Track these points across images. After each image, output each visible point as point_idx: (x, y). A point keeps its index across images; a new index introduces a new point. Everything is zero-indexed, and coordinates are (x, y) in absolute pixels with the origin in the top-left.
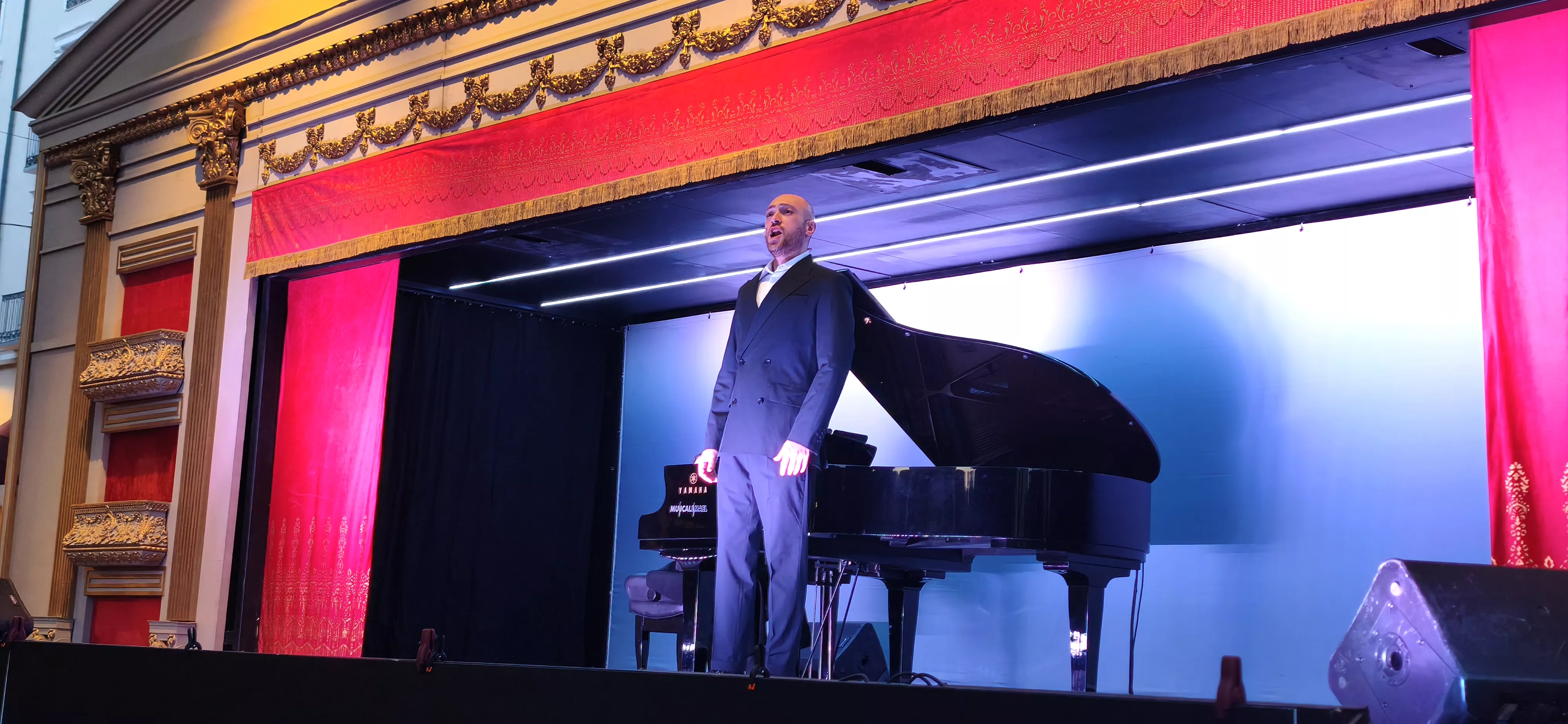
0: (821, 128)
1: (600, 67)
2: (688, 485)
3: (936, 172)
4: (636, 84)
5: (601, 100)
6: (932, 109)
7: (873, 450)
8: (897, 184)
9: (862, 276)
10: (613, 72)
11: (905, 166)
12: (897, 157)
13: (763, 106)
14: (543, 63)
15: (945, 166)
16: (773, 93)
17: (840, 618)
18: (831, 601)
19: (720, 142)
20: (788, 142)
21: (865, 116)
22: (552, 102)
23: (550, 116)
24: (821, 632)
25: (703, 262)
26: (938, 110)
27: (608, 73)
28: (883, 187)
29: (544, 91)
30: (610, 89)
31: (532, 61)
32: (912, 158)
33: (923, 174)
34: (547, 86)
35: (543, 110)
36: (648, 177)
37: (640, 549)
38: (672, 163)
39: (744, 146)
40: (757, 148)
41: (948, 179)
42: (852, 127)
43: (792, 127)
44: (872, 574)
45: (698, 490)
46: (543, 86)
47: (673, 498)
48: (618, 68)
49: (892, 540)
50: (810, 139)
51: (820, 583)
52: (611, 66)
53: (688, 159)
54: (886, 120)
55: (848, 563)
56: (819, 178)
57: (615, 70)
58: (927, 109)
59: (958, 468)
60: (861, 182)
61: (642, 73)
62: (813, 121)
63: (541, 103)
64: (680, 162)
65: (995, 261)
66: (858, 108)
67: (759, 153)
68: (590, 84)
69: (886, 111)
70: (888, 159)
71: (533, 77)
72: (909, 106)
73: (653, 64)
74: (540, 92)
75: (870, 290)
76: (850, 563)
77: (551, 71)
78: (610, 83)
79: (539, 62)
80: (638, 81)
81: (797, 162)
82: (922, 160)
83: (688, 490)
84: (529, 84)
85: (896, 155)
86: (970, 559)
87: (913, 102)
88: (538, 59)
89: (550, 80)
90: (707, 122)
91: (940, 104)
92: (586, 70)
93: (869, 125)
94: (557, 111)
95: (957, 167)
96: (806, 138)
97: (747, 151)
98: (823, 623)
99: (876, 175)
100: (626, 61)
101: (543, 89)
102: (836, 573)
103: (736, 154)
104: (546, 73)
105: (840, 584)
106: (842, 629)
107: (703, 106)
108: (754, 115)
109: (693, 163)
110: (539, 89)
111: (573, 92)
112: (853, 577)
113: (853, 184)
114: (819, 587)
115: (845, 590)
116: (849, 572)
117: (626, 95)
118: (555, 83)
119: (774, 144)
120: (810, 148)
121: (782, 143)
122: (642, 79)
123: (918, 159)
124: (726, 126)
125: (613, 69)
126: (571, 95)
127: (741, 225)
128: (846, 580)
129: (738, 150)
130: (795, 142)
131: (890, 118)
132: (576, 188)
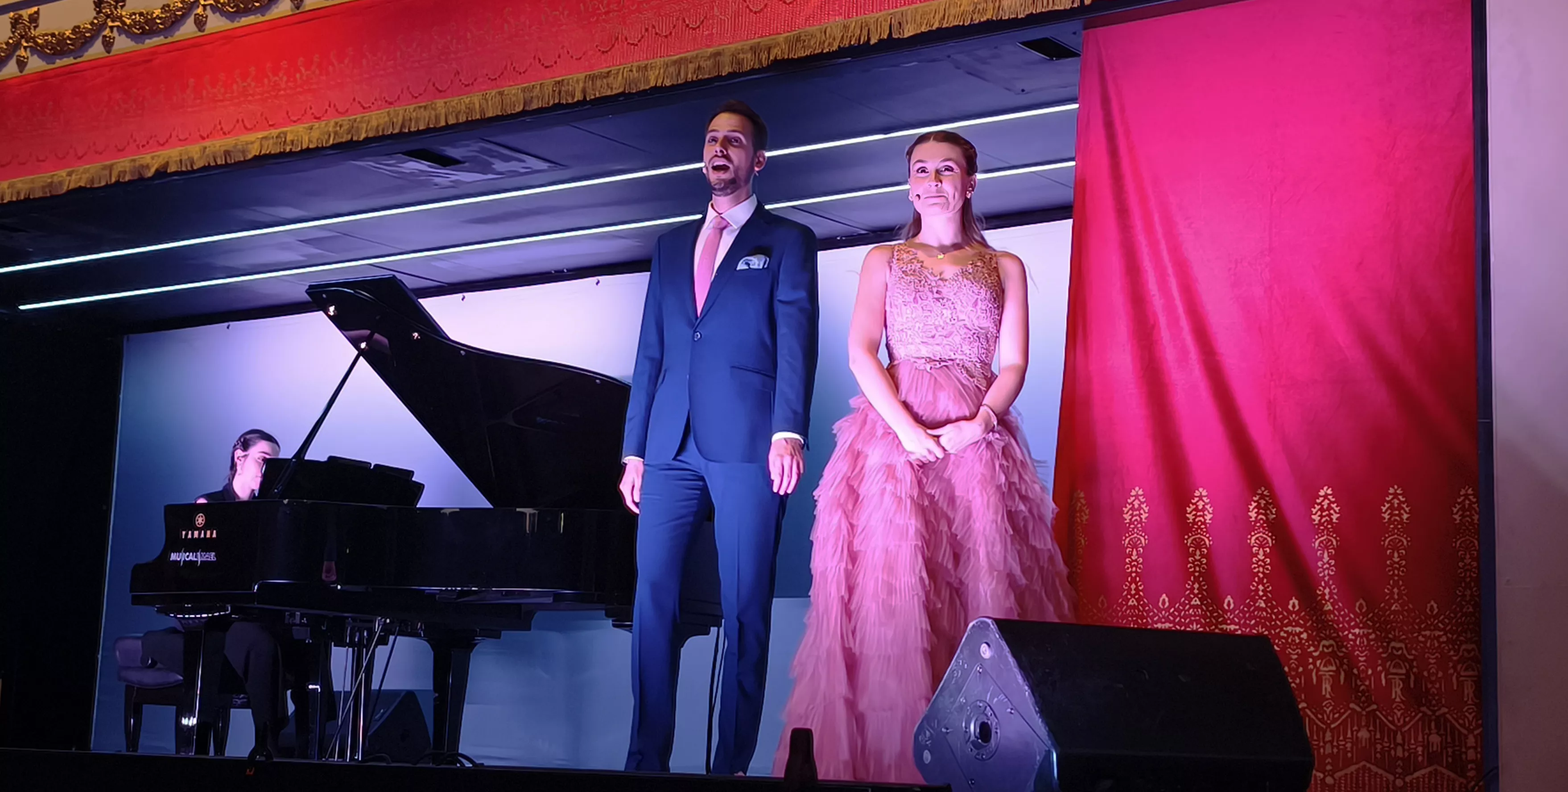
0: (364, 108)
1: (96, 24)
2: (194, 528)
3: (499, 165)
4: (140, 47)
5: (96, 65)
6: (494, 92)
7: (420, 487)
8: (453, 178)
9: (410, 283)
10: (112, 32)
11: (463, 157)
12: (454, 147)
13: (295, 80)
14: (26, 17)
15: (507, 159)
16: (308, 65)
17: (375, 686)
18: (364, 665)
19: (243, 121)
20: (323, 124)
21: (416, 97)
22: (36, 64)
23: (33, 81)
24: (351, 703)
25: (222, 261)
26: (501, 94)
27: (107, 32)
28: (437, 180)
29: (26, 51)
30: (108, 52)
31: (12, 14)
32: (470, 148)
33: (485, 168)
34: (30, 44)
35: (25, 73)
36: (153, 158)
37: (133, 604)
38: (184, 141)
39: (270, 126)
40: (285, 129)
41: (515, 174)
42: (400, 110)
43: (330, 106)
44: (414, 634)
45: (205, 534)
46: (25, 44)
47: (175, 543)
48: (118, 27)
49: (438, 594)
50: (349, 120)
51: (351, 644)
52: (110, 24)
53: (203, 138)
54: (440, 103)
55: (385, 621)
56: (360, 166)
57: (115, 29)
58: (488, 92)
59: (518, 510)
60: (411, 173)
61: (148, 34)
62: (354, 99)
63: (21, 64)
64: (194, 142)
65: (568, 270)
66: (408, 88)
67: (289, 135)
68: (83, 44)
69: (440, 92)
70: (444, 148)
71: (13, 33)
72: (467, 87)
73: (161, 24)
74: (22, 52)
75: (420, 300)
76: (388, 621)
77: (35, 27)
78: (108, 44)
79: (21, 16)
80: (143, 43)
81: (334, 146)
82: (483, 151)
83: (193, 534)
84: (8, 42)
85: (452, 144)
86: (530, 615)
87: (472, 84)
88: (21, 12)
89: (34, 37)
90: (228, 95)
91: (502, 87)
92: (79, 27)
93: (420, 107)
94: (42, 76)
95: (524, 161)
96: (345, 120)
97: (274, 132)
98: (353, 692)
99: (430, 166)
100: (128, 19)
101: (25, 48)
102: (371, 633)
103: (260, 135)
104: (29, 29)
105: (376, 646)
106: (376, 699)
107: (222, 76)
108: (285, 90)
109: (207, 143)
110: (20, 49)
111: (62, 54)
112: (392, 638)
113: (403, 175)
114: (351, 650)
115: (381, 652)
116: (387, 631)
117: (127, 61)
118: (40, 41)
119: (306, 125)
120: (349, 132)
121: (317, 125)
122: (147, 41)
123: (478, 150)
124: (250, 102)
125: (112, 28)
126: (60, 57)
127: (267, 219)
128: (383, 641)
129: (264, 129)
130: (332, 123)
131: (446, 100)
132: (65, 167)
